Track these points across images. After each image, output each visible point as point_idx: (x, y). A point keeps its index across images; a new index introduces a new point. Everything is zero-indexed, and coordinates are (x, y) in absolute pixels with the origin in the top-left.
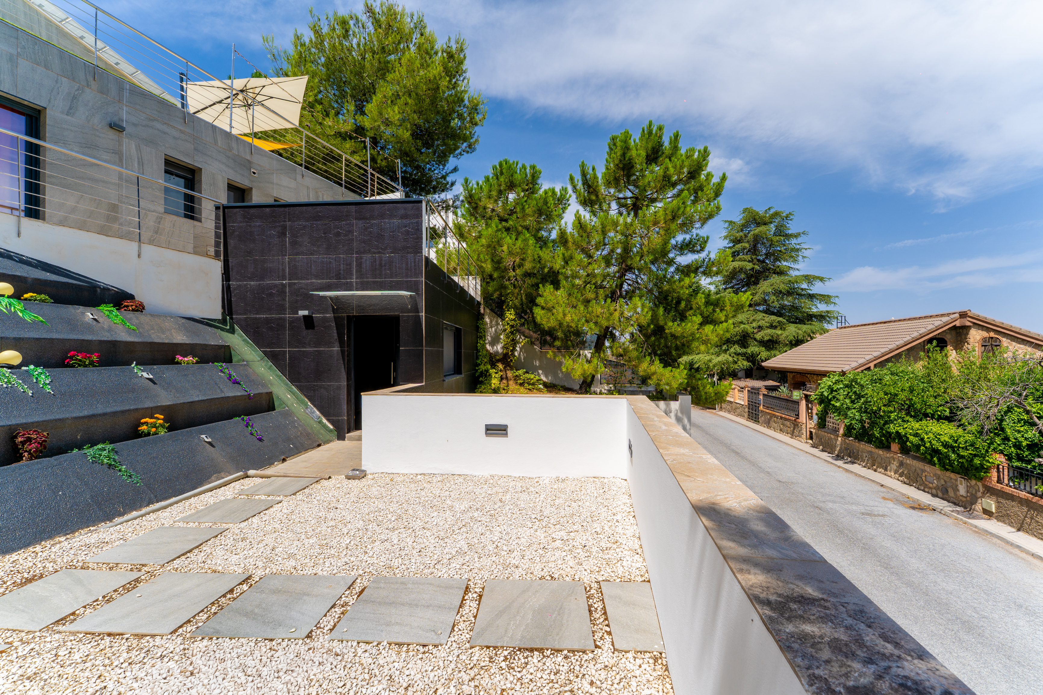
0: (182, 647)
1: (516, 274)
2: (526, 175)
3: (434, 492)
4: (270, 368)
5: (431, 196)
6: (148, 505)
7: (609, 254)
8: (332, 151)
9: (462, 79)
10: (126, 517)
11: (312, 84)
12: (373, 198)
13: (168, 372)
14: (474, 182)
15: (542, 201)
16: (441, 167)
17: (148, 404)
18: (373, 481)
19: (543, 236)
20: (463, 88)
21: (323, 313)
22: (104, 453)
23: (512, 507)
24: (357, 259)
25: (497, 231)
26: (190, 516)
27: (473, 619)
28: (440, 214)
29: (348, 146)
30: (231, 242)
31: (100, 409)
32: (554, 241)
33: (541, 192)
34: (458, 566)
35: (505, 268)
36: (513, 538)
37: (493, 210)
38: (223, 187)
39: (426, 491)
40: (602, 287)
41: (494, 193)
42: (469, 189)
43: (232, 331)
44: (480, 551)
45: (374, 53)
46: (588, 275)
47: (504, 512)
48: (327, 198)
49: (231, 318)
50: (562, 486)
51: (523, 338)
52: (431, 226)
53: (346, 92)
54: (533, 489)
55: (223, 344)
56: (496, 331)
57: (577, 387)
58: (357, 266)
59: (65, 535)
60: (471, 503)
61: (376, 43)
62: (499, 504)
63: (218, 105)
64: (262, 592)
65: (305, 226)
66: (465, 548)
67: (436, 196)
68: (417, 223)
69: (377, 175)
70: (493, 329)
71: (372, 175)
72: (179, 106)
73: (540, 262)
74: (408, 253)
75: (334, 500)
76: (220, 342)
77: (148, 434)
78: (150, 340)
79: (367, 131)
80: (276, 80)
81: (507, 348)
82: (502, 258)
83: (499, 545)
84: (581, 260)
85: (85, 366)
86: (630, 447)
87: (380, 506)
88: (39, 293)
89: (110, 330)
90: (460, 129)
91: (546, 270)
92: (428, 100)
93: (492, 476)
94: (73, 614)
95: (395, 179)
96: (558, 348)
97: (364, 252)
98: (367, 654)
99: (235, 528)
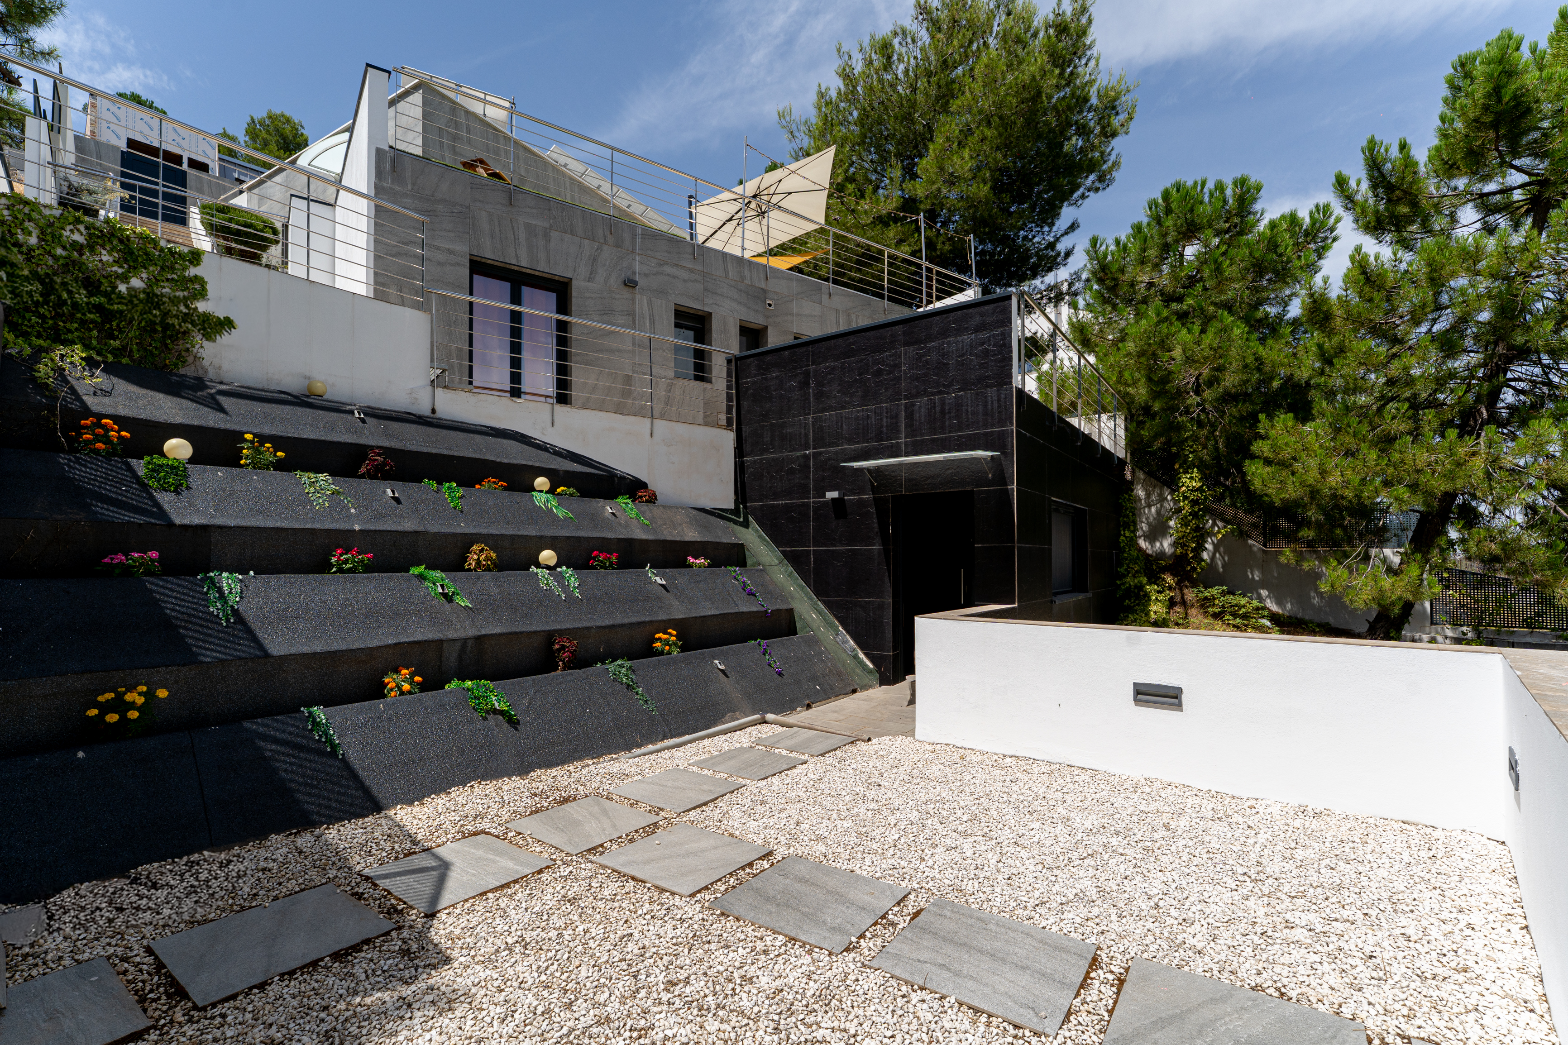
0: (701, 916)
1: (1203, 400)
2: (1225, 202)
3: (1034, 789)
4: (790, 575)
5: (1027, 283)
6: (662, 740)
7: (1453, 328)
8: (869, 247)
9: (1083, 62)
10: (644, 750)
11: (841, 156)
12: (930, 307)
13: (680, 576)
14: (1110, 241)
15: (1263, 246)
16: (1046, 229)
17: (662, 616)
18: (932, 755)
19: (1267, 315)
20: (1087, 78)
21: (858, 494)
22: (624, 670)
23: (1191, 843)
24: (906, 407)
25: (1158, 323)
26: (705, 760)
27: (1106, 1014)
28: (1043, 312)
29: (891, 234)
30: (745, 404)
31: (619, 619)
32: (1296, 322)
33: (1262, 226)
34: (1078, 920)
35: (1178, 389)
36: (1191, 899)
37: (1151, 285)
38: (735, 331)
39: (1022, 785)
40: (1433, 403)
41: (1152, 253)
42: (1101, 255)
43: (746, 525)
44: (1121, 904)
45: (929, 74)
46: (1391, 382)
47: (1173, 848)
48: (863, 321)
49: (745, 507)
50: (1315, 824)
51: (1220, 524)
52: (1028, 334)
53: (889, 152)
54: (1241, 820)
55: (736, 541)
56: (1158, 512)
57: (1364, 628)
58: (906, 417)
59: (593, 758)
60: (1106, 820)
61: (932, 58)
62: (1162, 832)
63: (728, 224)
64: (786, 876)
65: (834, 369)
66: (1093, 893)
67: (1037, 282)
68: (1003, 334)
69: (936, 268)
70: (1153, 509)
71: (929, 270)
72: (688, 238)
73: (1259, 369)
74: (987, 386)
75: (876, 773)
76: (733, 540)
77: (661, 653)
78: (662, 538)
79: (921, 202)
80: (794, 166)
81: (1183, 545)
82: (1170, 373)
83: (1161, 903)
84: (1369, 352)
85: (606, 568)
86: (1513, 766)
87: (944, 795)
88: (568, 487)
89: (626, 526)
90: (1080, 153)
91: (1276, 384)
92: (1020, 122)
93: (1149, 781)
94: (602, 845)
95: (964, 269)
96: (1311, 544)
97: (918, 395)
98: (925, 1006)
99: (753, 786)
